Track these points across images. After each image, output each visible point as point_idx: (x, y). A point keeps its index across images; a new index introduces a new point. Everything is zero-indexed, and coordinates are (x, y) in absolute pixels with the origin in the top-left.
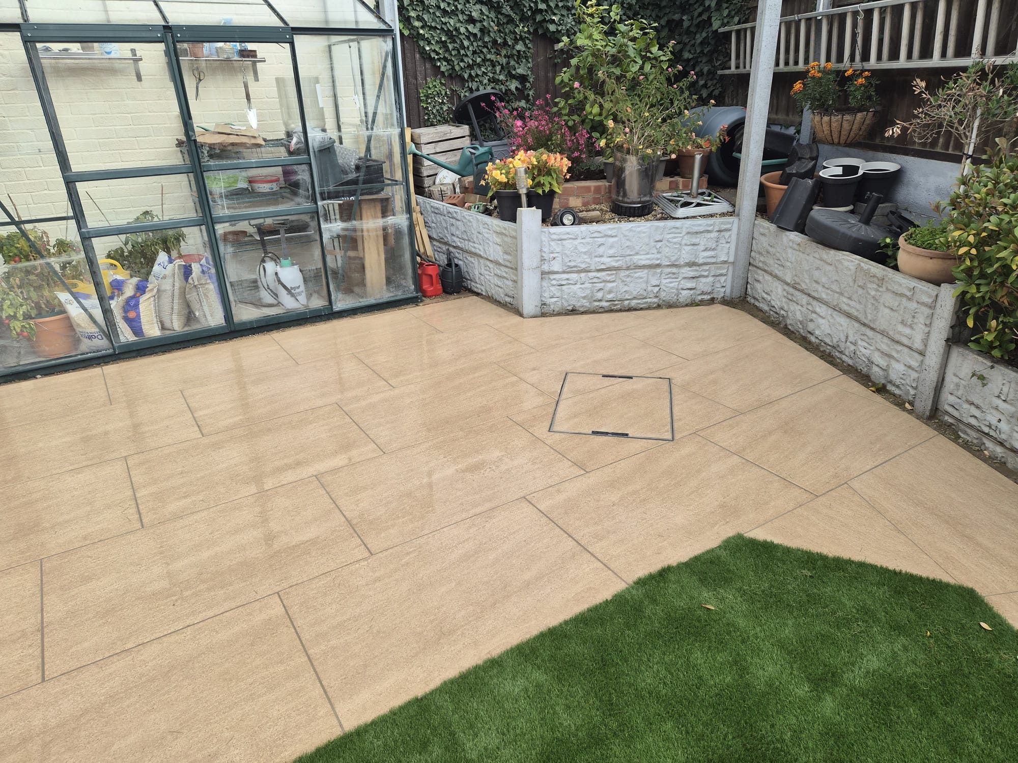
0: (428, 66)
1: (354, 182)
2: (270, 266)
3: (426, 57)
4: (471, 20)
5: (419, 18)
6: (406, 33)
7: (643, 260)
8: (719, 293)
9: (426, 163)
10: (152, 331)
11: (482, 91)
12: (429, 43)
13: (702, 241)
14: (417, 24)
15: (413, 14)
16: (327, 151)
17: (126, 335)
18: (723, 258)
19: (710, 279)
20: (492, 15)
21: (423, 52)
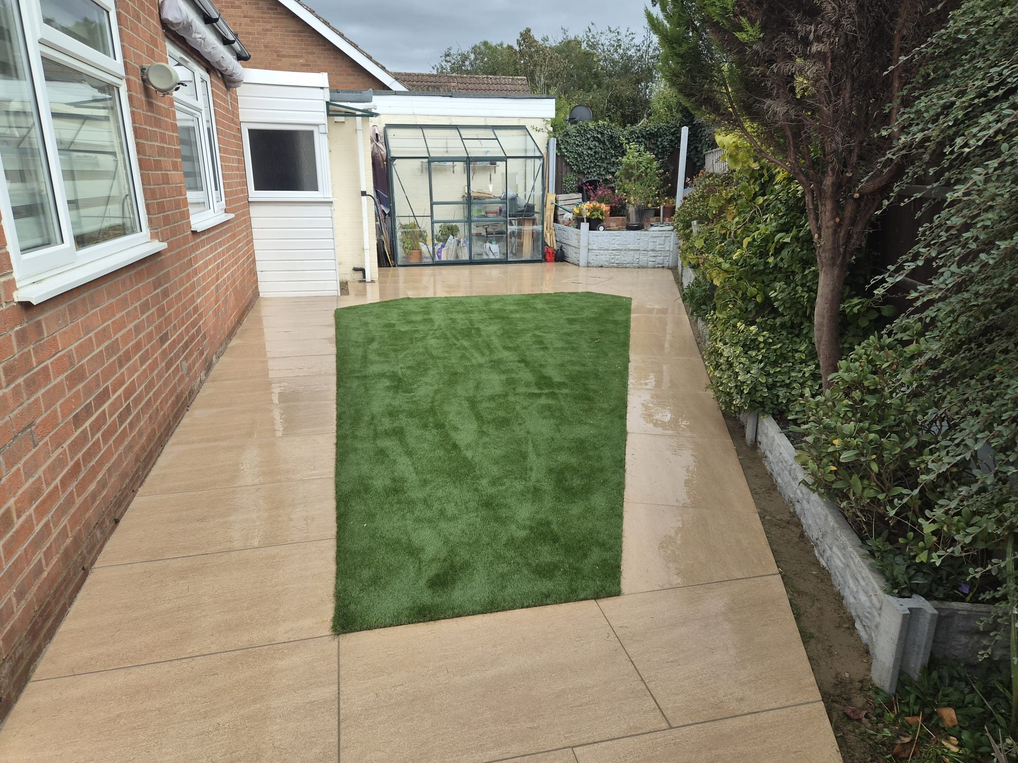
0: (568, 168)
1: (522, 211)
2: (488, 245)
3: (567, 164)
4: (590, 148)
5: (565, 148)
6: (559, 154)
7: (631, 247)
8: (666, 265)
9: (560, 209)
10: (444, 258)
11: (593, 178)
12: (569, 158)
13: (658, 241)
14: (564, 150)
15: (562, 147)
16: (514, 199)
17: (437, 259)
18: (667, 249)
19: (662, 258)
20: (601, 146)
21: (566, 162)
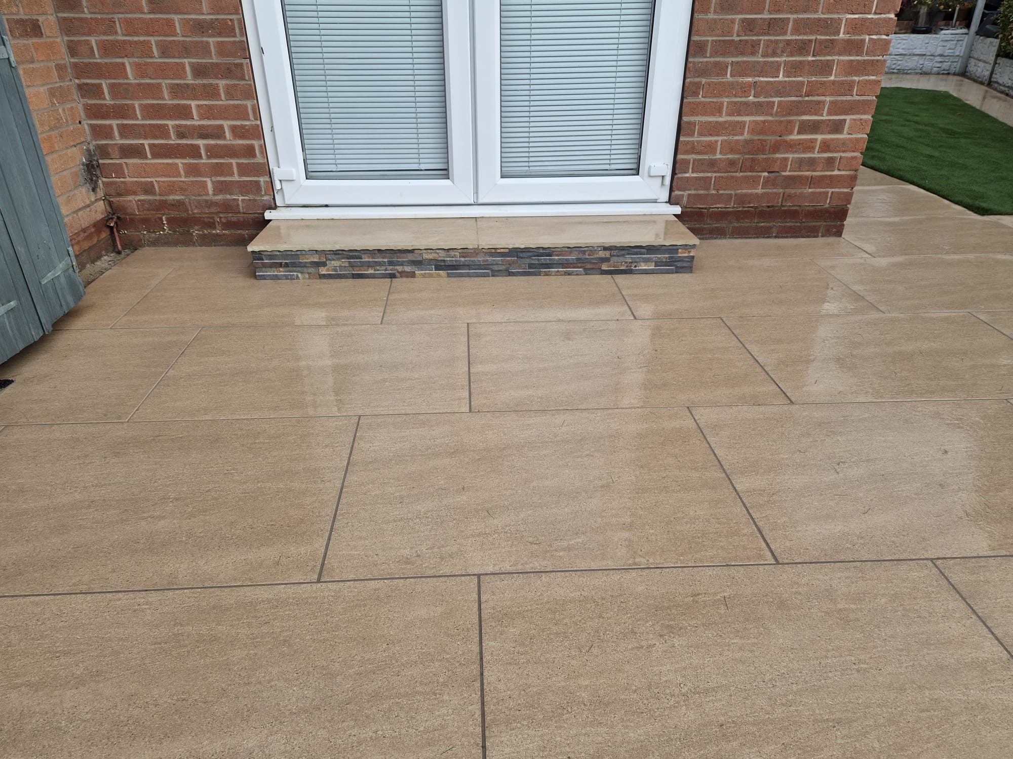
7: (918, 51)
8: (953, 70)
13: (949, 45)
18: (957, 53)
19: (949, 63)
